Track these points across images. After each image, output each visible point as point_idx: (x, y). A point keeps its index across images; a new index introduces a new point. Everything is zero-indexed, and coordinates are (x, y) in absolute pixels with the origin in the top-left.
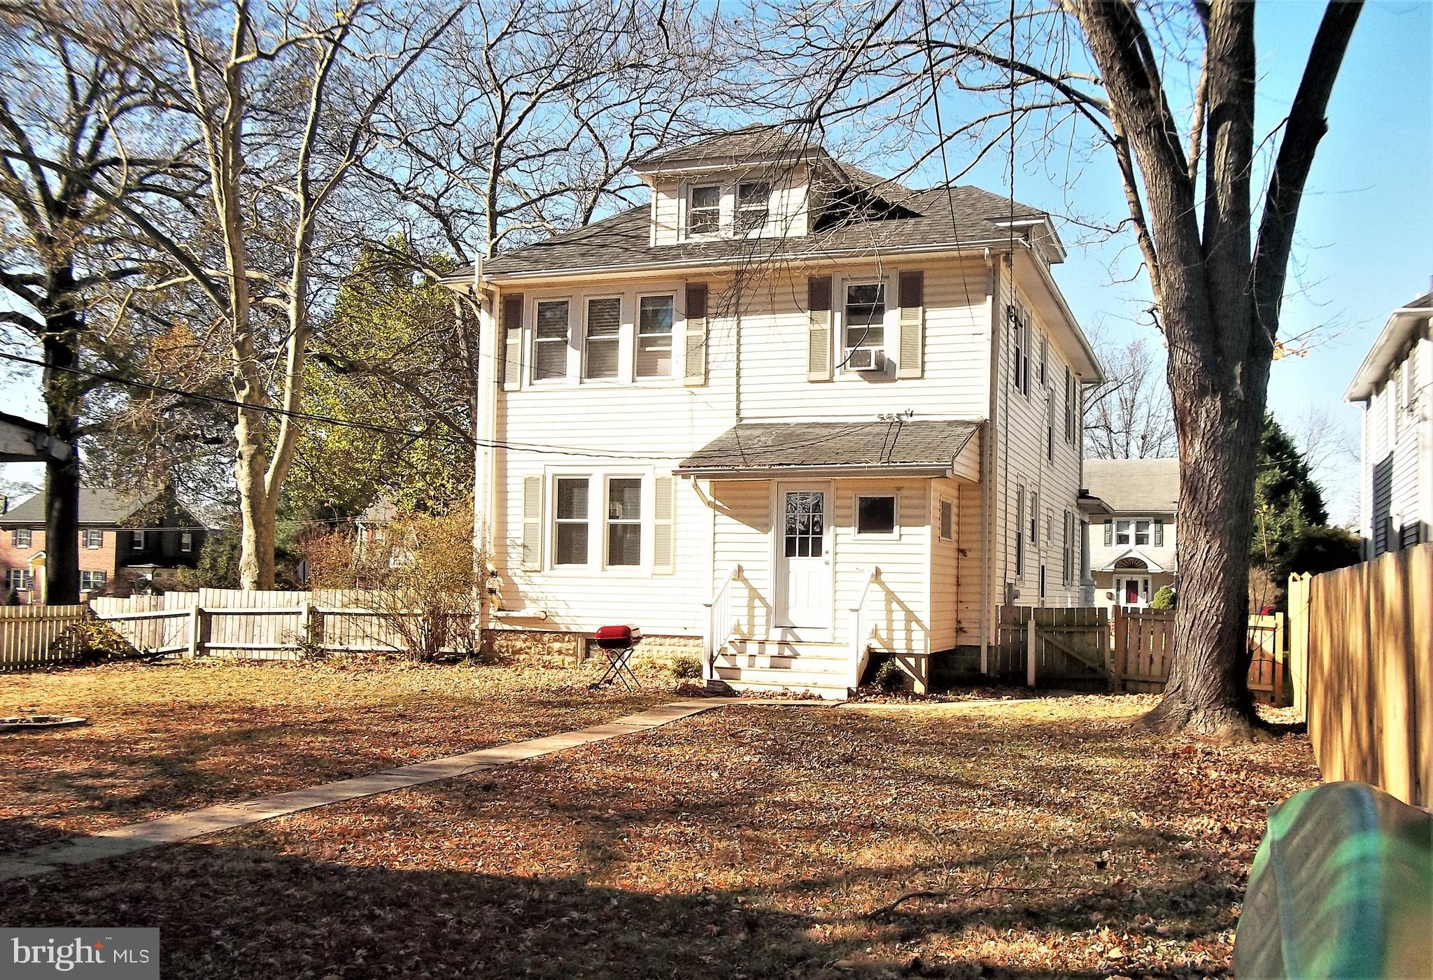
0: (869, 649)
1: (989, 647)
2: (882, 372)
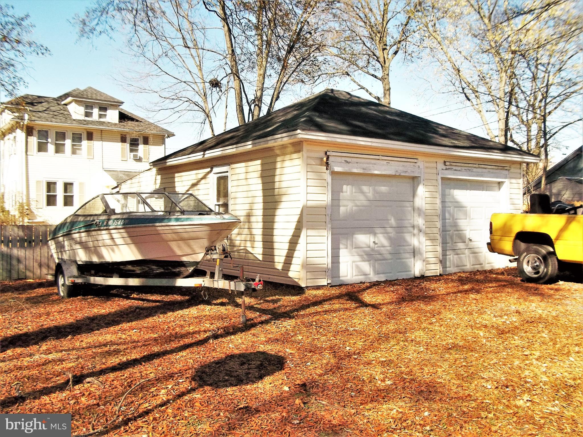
2: (140, 160)
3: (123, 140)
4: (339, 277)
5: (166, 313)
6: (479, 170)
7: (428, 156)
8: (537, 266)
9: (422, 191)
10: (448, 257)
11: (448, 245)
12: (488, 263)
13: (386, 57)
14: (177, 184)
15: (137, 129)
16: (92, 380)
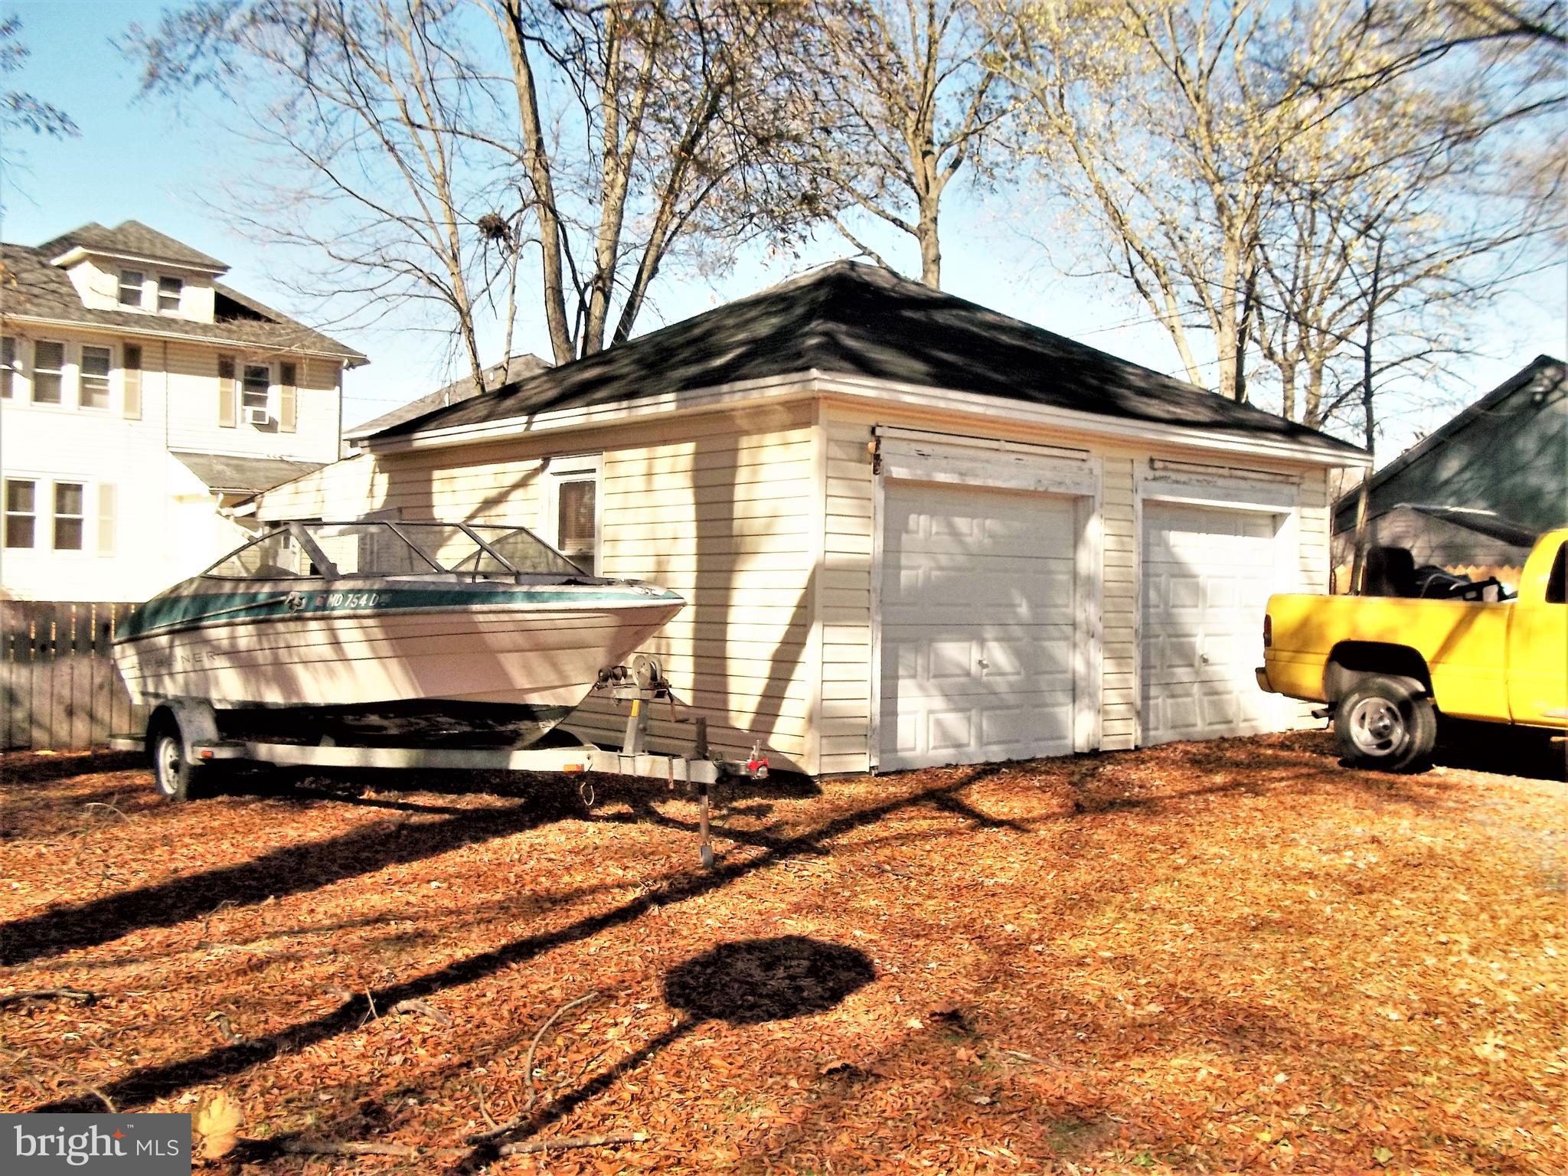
2: (271, 426)
3: (226, 370)
4: (895, 750)
5: (485, 841)
6: (1232, 483)
7: (1111, 445)
8: (1385, 727)
9: (1097, 530)
10: (1152, 702)
11: (1153, 671)
12: (1245, 720)
13: (929, 174)
14: (436, 499)
15: (265, 342)
16: (417, 1006)
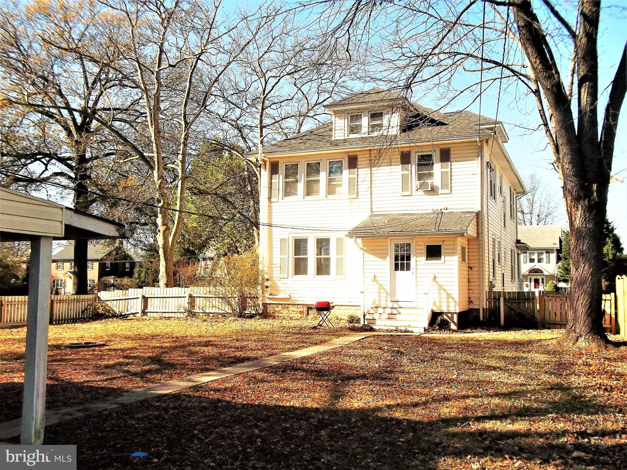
0: (432, 310)
1: (483, 309)
2: (433, 191)
3: (405, 159)
